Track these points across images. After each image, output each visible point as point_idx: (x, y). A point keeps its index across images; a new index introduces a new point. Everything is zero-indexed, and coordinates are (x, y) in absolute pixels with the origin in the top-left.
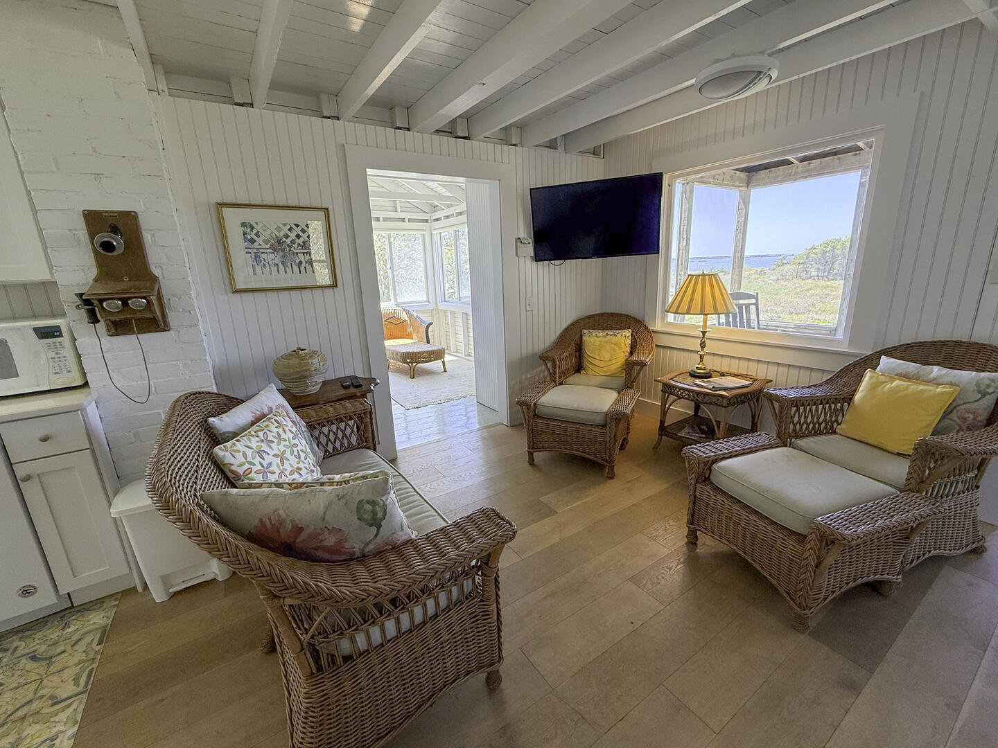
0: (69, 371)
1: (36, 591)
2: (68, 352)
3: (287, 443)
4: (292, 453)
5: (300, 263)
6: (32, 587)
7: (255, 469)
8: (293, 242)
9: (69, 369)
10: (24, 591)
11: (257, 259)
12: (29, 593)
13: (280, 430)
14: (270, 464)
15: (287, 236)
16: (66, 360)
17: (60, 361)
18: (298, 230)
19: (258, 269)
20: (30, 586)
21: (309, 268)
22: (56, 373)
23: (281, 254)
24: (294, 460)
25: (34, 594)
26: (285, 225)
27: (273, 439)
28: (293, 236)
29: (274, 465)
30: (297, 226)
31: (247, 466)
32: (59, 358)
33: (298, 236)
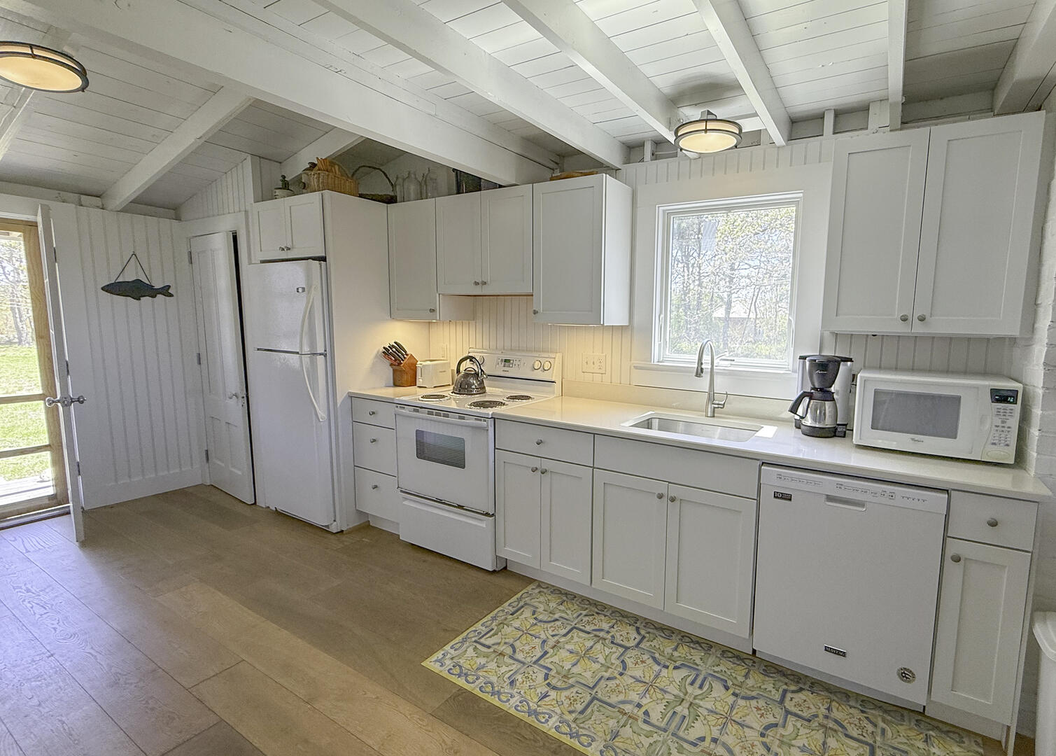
0: (1007, 445)
1: (914, 680)
2: (1014, 422)
6: (912, 674)
9: (1008, 442)
10: (904, 673)
12: (907, 678)
16: (1009, 432)
17: (1003, 431)
20: (911, 671)
22: (994, 444)
25: (909, 682)
32: (1003, 427)
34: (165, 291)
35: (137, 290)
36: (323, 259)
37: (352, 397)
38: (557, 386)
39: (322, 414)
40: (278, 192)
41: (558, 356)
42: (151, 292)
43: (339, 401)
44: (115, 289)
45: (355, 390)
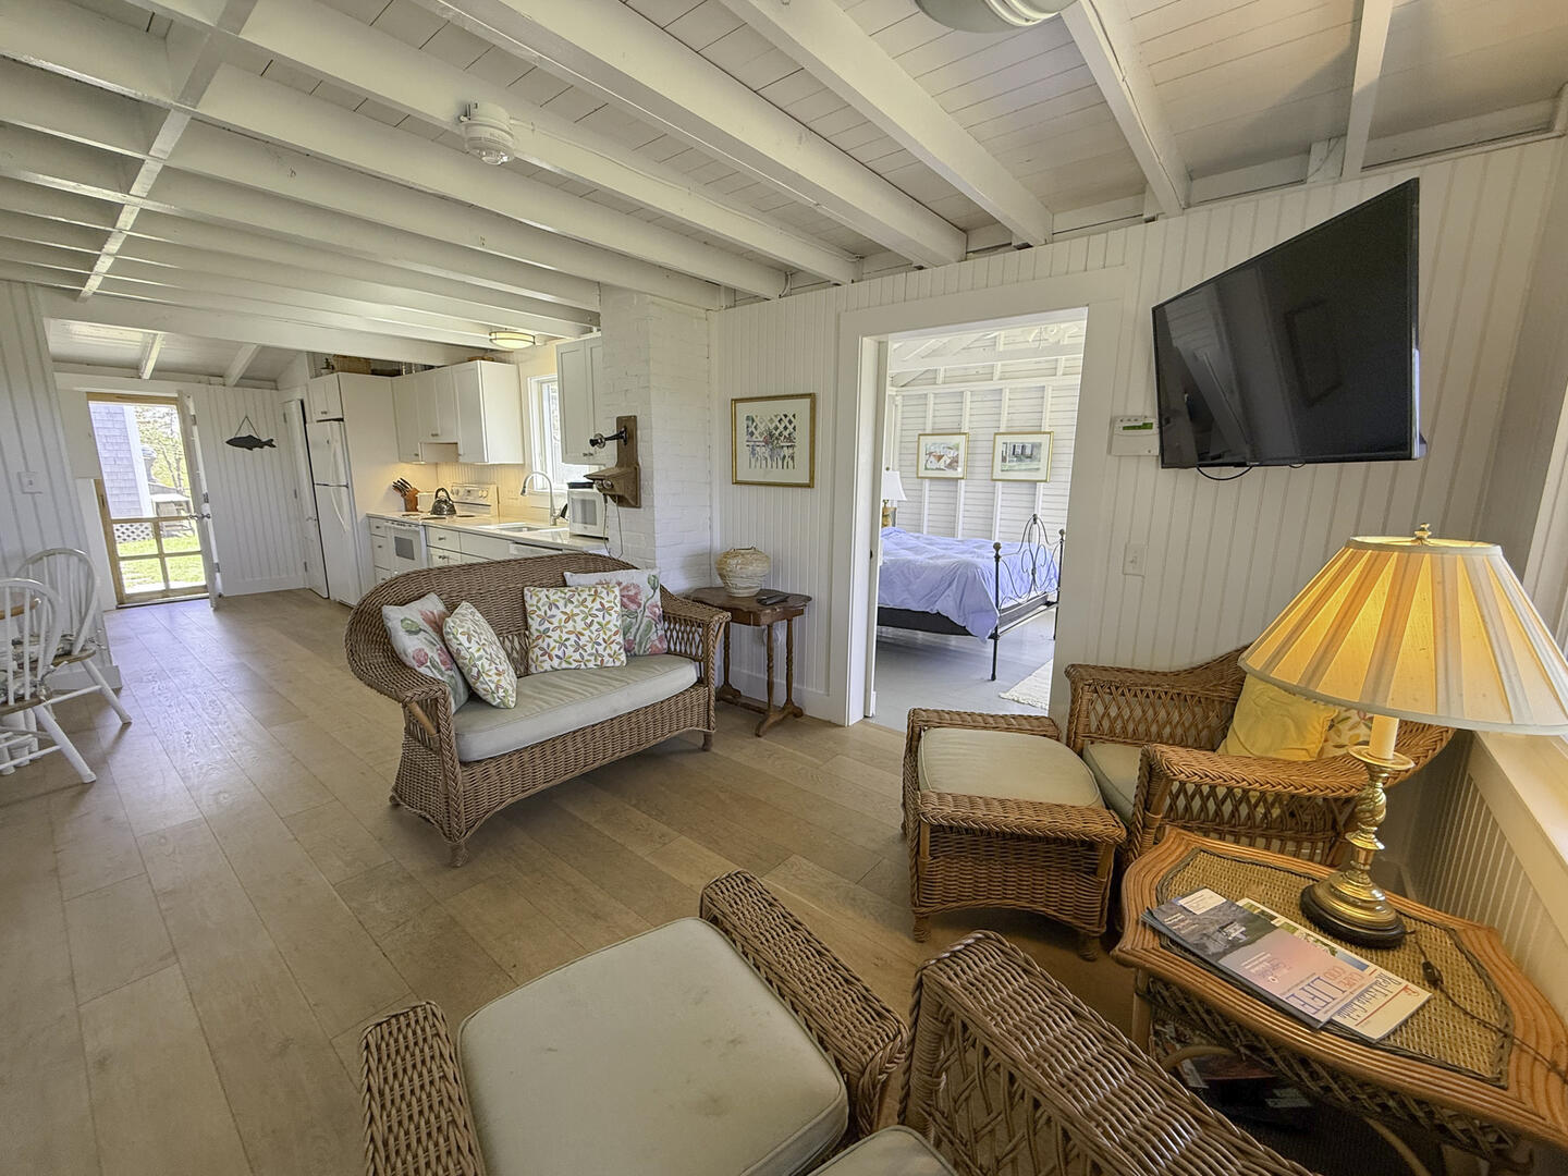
4: (584, 619)
5: (784, 457)
7: (538, 612)
8: (780, 434)
11: (753, 452)
14: (554, 616)
15: (776, 428)
18: (786, 421)
19: (753, 461)
21: (791, 462)
23: (770, 446)
24: (580, 626)
26: (776, 416)
28: (781, 428)
29: (557, 618)
30: (786, 416)
31: (535, 608)
33: (786, 428)
34: (270, 443)
35: (249, 443)
36: (342, 420)
37: (369, 517)
38: (493, 510)
39: (347, 527)
40: (323, 371)
41: (493, 488)
42: (260, 444)
43: (359, 521)
44: (234, 442)
45: (371, 512)
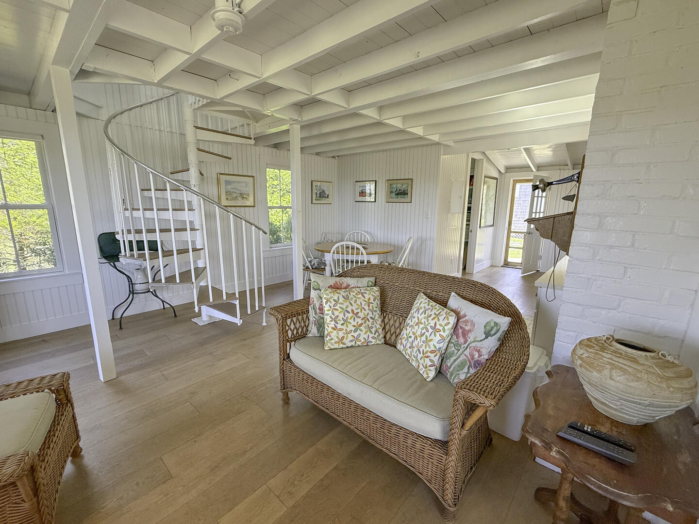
3: (427, 323)
13: (433, 316)
27: (426, 314)
